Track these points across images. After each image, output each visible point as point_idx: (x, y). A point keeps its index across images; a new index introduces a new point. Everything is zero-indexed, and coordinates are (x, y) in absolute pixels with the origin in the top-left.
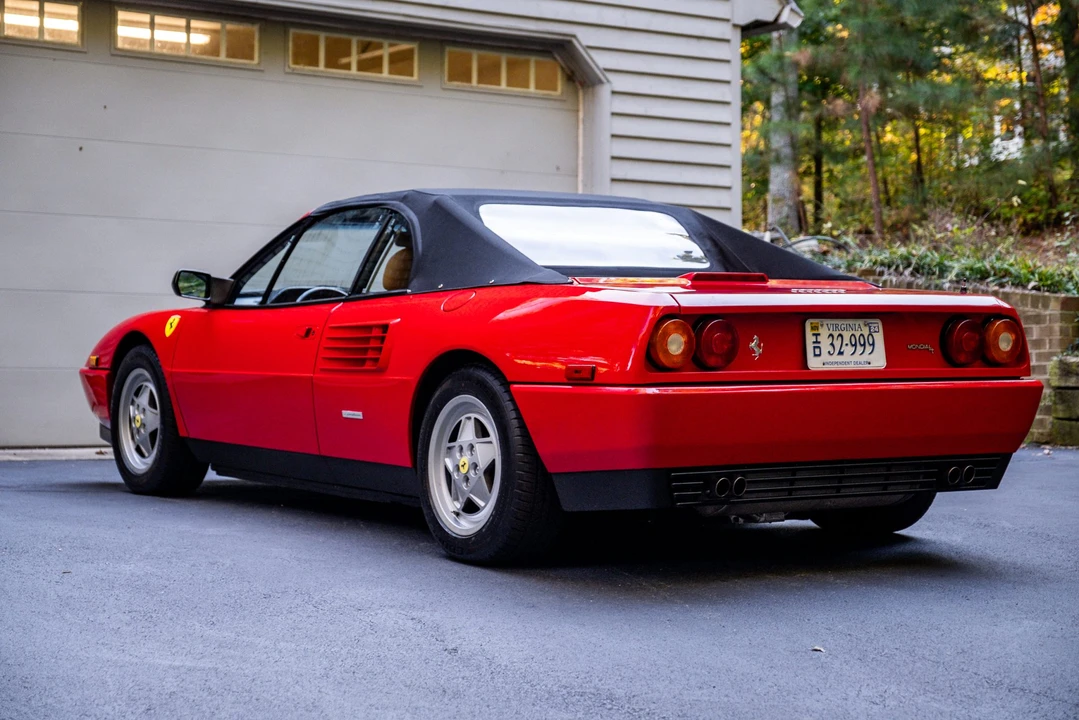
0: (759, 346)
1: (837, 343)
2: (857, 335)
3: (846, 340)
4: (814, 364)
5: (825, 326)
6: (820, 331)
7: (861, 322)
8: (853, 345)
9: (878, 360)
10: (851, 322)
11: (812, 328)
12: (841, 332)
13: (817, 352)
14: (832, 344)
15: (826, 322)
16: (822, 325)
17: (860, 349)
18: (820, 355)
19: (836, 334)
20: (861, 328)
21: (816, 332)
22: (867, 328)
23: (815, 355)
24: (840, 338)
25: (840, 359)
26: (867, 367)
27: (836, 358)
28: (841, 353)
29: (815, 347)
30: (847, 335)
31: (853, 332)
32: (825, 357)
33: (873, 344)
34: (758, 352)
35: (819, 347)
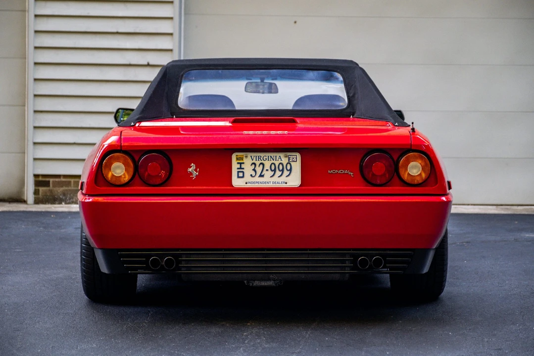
0: (196, 170)
1: (259, 170)
2: (277, 163)
3: (267, 166)
4: (237, 183)
5: (249, 157)
6: (245, 160)
7: (282, 155)
8: (272, 170)
9: (294, 180)
10: (273, 154)
11: (237, 159)
12: (263, 162)
13: (241, 174)
14: (254, 170)
15: (249, 154)
16: (246, 157)
17: (278, 173)
18: (243, 177)
19: (258, 163)
20: (282, 158)
21: (241, 161)
22: (287, 159)
23: (238, 177)
24: (261, 166)
25: (261, 179)
26: (284, 186)
27: (257, 179)
28: (261, 176)
29: (238, 172)
30: (267, 164)
31: (274, 162)
32: (247, 178)
33: (290, 170)
34: (195, 174)
35: (243, 172)
